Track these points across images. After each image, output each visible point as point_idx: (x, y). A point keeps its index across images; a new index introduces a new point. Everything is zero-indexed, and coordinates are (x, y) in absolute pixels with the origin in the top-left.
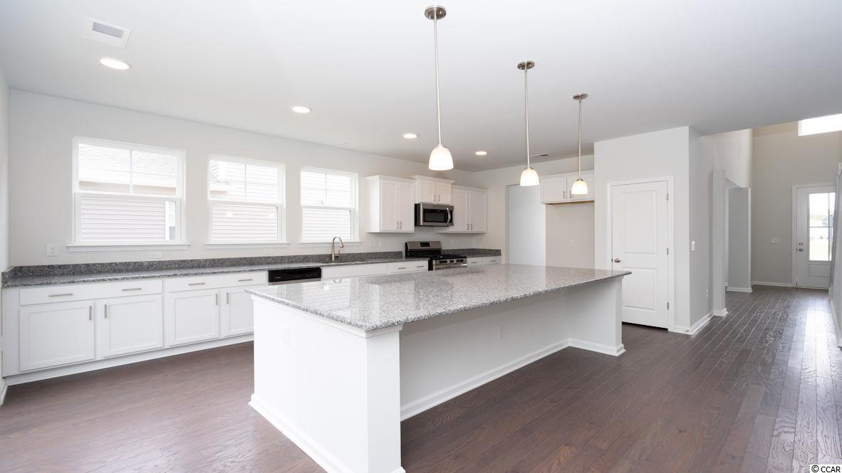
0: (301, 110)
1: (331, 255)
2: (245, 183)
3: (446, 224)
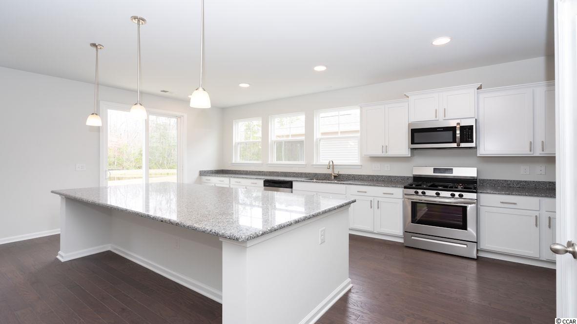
0: (320, 68)
1: (331, 174)
2: (290, 128)
3: (455, 145)
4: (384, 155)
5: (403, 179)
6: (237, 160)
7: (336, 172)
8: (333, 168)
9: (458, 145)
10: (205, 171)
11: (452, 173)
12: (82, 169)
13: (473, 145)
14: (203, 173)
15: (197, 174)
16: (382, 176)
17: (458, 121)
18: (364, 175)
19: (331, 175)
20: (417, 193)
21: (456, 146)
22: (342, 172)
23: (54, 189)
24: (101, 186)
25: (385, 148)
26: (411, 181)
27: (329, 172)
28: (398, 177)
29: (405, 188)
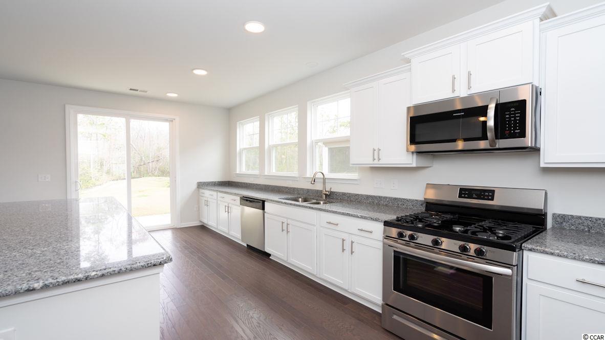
3: (484, 144)
4: (377, 163)
6: (242, 170)
7: (328, 189)
8: (324, 183)
9: (493, 144)
10: (204, 182)
11: (492, 199)
12: (45, 179)
13: (526, 142)
14: (201, 185)
15: (195, 186)
16: (386, 198)
18: (362, 195)
21: (489, 147)
24: (69, 197)
25: (376, 152)
28: (407, 200)
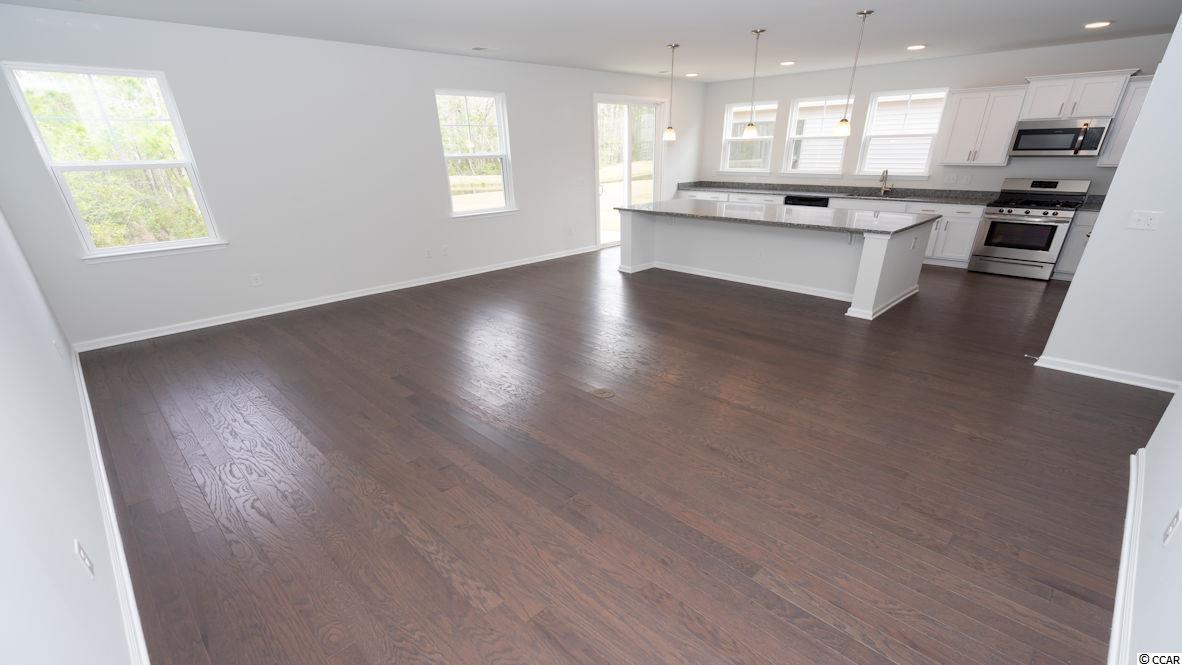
3: (1072, 153)
4: (970, 163)
5: (985, 194)
6: (726, 167)
7: (889, 185)
8: (886, 180)
9: (1076, 153)
10: (683, 184)
11: (1056, 188)
13: (1095, 153)
16: (957, 191)
17: (1086, 121)
18: (929, 190)
19: (880, 189)
20: (1001, 211)
22: (897, 186)
23: (616, 206)
25: (973, 154)
26: (996, 198)
27: (878, 185)
29: (988, 206)
